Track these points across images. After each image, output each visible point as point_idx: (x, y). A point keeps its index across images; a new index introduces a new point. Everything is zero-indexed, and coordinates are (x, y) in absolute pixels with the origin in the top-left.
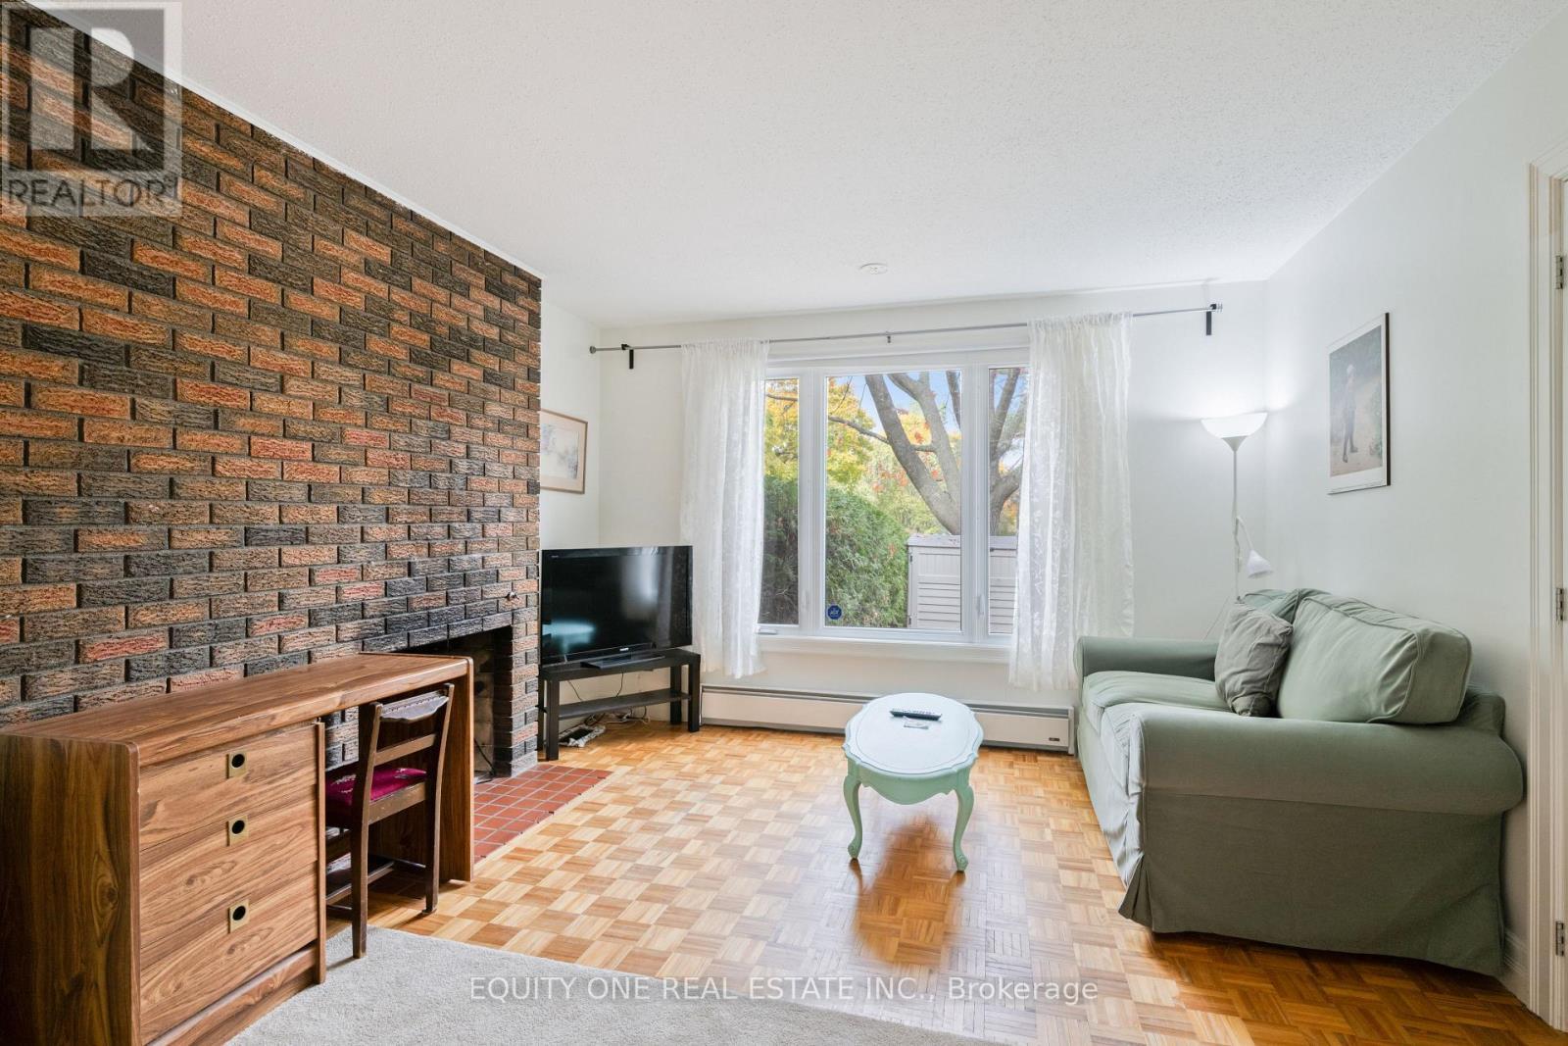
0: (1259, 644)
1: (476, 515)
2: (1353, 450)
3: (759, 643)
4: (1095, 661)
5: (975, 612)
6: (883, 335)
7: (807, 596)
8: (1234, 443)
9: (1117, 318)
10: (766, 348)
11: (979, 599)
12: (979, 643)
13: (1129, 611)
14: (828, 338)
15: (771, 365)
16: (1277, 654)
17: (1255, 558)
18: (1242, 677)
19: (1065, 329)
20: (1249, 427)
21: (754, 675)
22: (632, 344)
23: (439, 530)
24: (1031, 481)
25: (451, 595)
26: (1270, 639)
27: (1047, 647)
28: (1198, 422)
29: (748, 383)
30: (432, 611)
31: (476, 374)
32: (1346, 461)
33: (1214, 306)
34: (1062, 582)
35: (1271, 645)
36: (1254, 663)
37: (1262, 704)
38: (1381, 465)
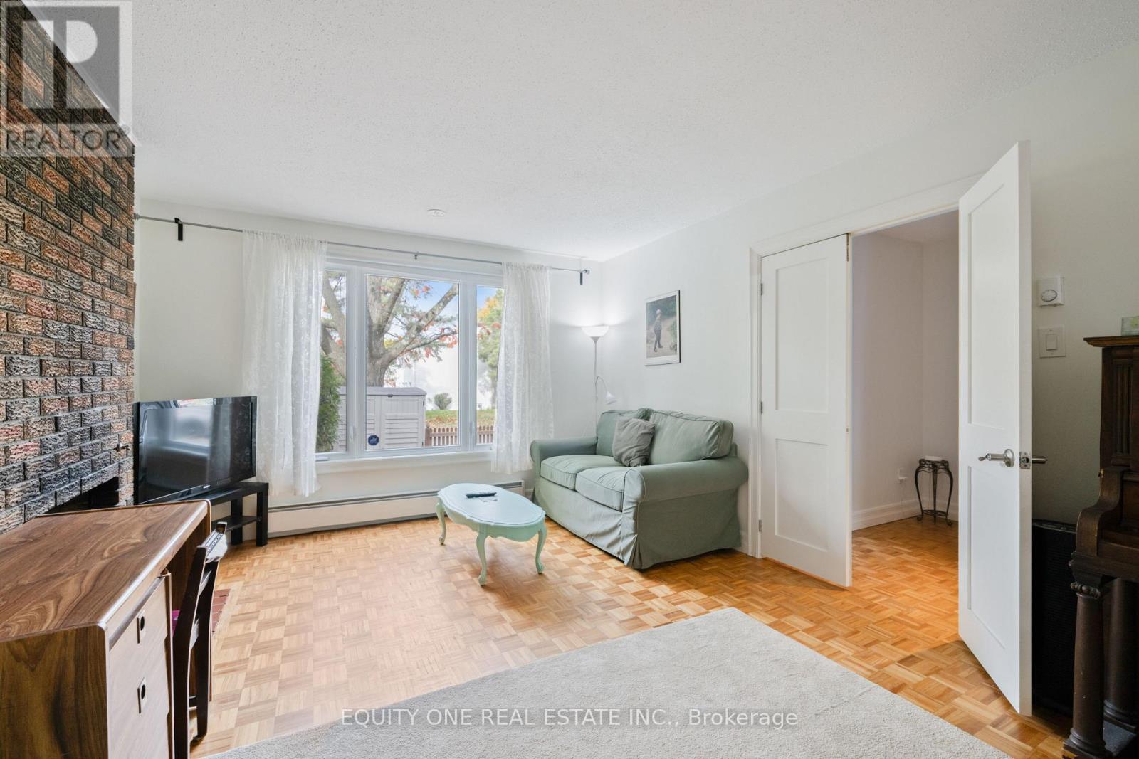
0: (642, 434)
1: (99, 369)
2: (660, 346)
3: (317, 468)
4: (545, 452)
5: (469, 431)
6: (414, 253)
7: (354, 429)
8: (595, 339)
9: (546, 268)
10: (325, 247)
11: (471, 424)
12: (471, 450)
13: (552, 425)
14: (376, 249)
15: (328, 260)
16: (650, 437)
17: (609, 395)
18: (635, 450)
19: (521, 269)
20: (599, 332)
21: (316, 492)
22: (182, 220)
23: (75, 383)
24: (505, 354)
25: (84, 450)
26: (646, 431)
27: (515, 451)
28: (579, 328)
29: (310, 270)
30: (71, 466)
31: (97, 227)
32: (656, 351)
33: (586, 271)
34: (523, 411)
35: (647, 433)
36: (640, 442)
37: (644, 461)
38: (676, 354)
